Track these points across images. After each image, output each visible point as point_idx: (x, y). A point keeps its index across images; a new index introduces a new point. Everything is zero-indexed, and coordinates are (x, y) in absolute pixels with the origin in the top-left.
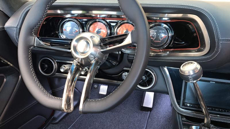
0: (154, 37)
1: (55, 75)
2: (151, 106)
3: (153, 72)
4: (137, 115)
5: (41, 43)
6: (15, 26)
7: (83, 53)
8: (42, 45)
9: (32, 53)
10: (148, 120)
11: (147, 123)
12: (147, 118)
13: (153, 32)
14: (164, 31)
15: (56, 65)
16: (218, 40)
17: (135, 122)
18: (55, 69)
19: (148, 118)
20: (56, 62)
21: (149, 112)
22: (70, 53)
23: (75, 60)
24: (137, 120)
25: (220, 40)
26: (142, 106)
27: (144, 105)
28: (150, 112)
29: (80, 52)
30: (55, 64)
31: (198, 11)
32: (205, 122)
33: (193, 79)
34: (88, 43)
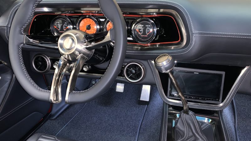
0: (141, 32)
1: (49, 72)
2: (148, 100)
3: (142, 66)
4: (135, 109)
5: (30, 41)
6: (5, 25)
7: (69, 49)
8: (32, 42)
9: (22, 50)
10: (145, 112)
11: (144, 116)
12: (144, 111)
13: (140, 27)
14: (150, 26)
15: (50, 61)
16: (192, 33)
17: (132, 115)
18: (49, 66)
19: (146, 111)
20: (49, 59)
21: (146, 106)
22: (58, 49)
23: (62, 57)
24: (135, 114)
25: (194, 33)
26: (140, 100)
27: (141, 99)
28: (148, 105)
29: (66, 49)
30: (48, 61)
31: (174, 7)
32: (185, 109)
33: (165, 69)
34: (73, 40)
